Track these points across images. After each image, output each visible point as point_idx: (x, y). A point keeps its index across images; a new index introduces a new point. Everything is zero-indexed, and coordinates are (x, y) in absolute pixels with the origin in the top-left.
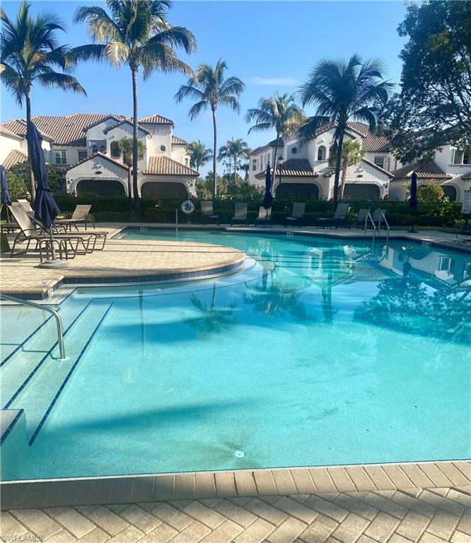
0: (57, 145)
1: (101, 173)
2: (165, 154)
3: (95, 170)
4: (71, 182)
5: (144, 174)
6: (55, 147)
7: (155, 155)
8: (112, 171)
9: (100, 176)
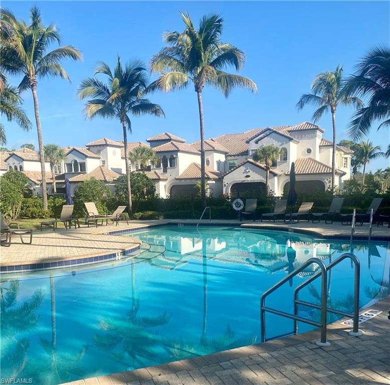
0: (231, 156)
1: (249, 176)
2: (311, 156)
3: (245, 175)
4: (227, 185)
5: (286, 175)
6: (229, 158)
7: (301, 157)
8: (259, 174)
9: (248, 179)
